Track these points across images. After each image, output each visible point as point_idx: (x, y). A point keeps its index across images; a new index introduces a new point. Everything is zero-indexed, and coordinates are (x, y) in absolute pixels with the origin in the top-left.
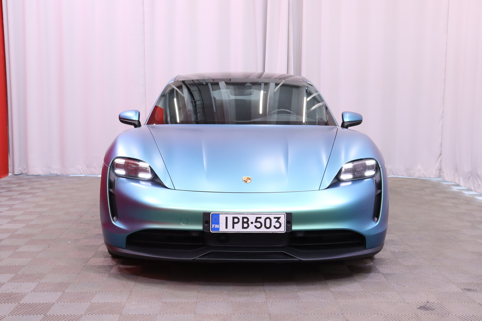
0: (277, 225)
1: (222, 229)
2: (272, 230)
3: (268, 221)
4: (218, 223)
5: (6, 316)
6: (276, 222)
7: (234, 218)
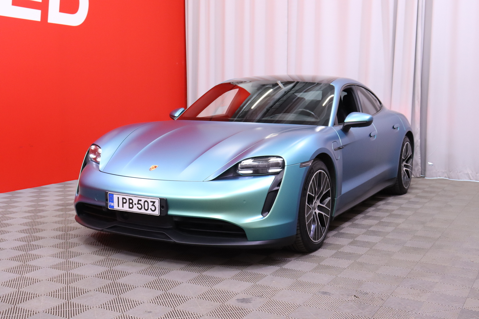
0: (153, 208)
1: (116, 208)
2: (149, 212)
3: (146, 203)
4: (113, 202)
6: (152, 205)
7: (123, 198)
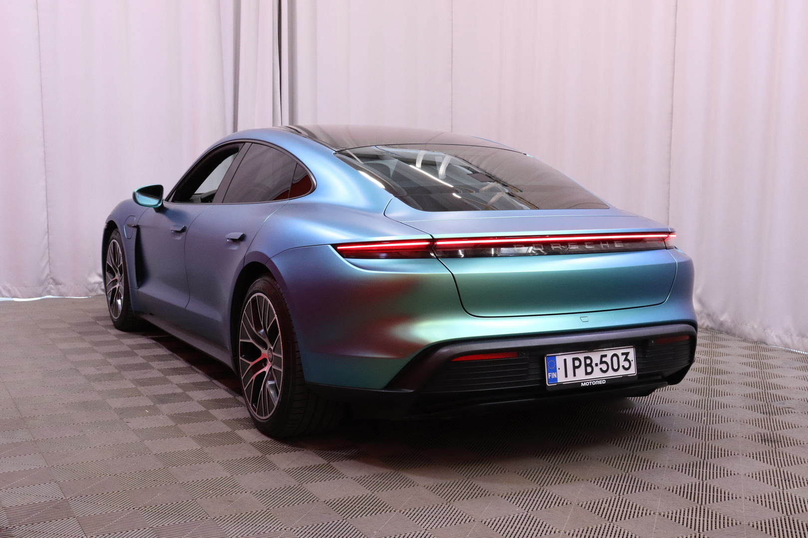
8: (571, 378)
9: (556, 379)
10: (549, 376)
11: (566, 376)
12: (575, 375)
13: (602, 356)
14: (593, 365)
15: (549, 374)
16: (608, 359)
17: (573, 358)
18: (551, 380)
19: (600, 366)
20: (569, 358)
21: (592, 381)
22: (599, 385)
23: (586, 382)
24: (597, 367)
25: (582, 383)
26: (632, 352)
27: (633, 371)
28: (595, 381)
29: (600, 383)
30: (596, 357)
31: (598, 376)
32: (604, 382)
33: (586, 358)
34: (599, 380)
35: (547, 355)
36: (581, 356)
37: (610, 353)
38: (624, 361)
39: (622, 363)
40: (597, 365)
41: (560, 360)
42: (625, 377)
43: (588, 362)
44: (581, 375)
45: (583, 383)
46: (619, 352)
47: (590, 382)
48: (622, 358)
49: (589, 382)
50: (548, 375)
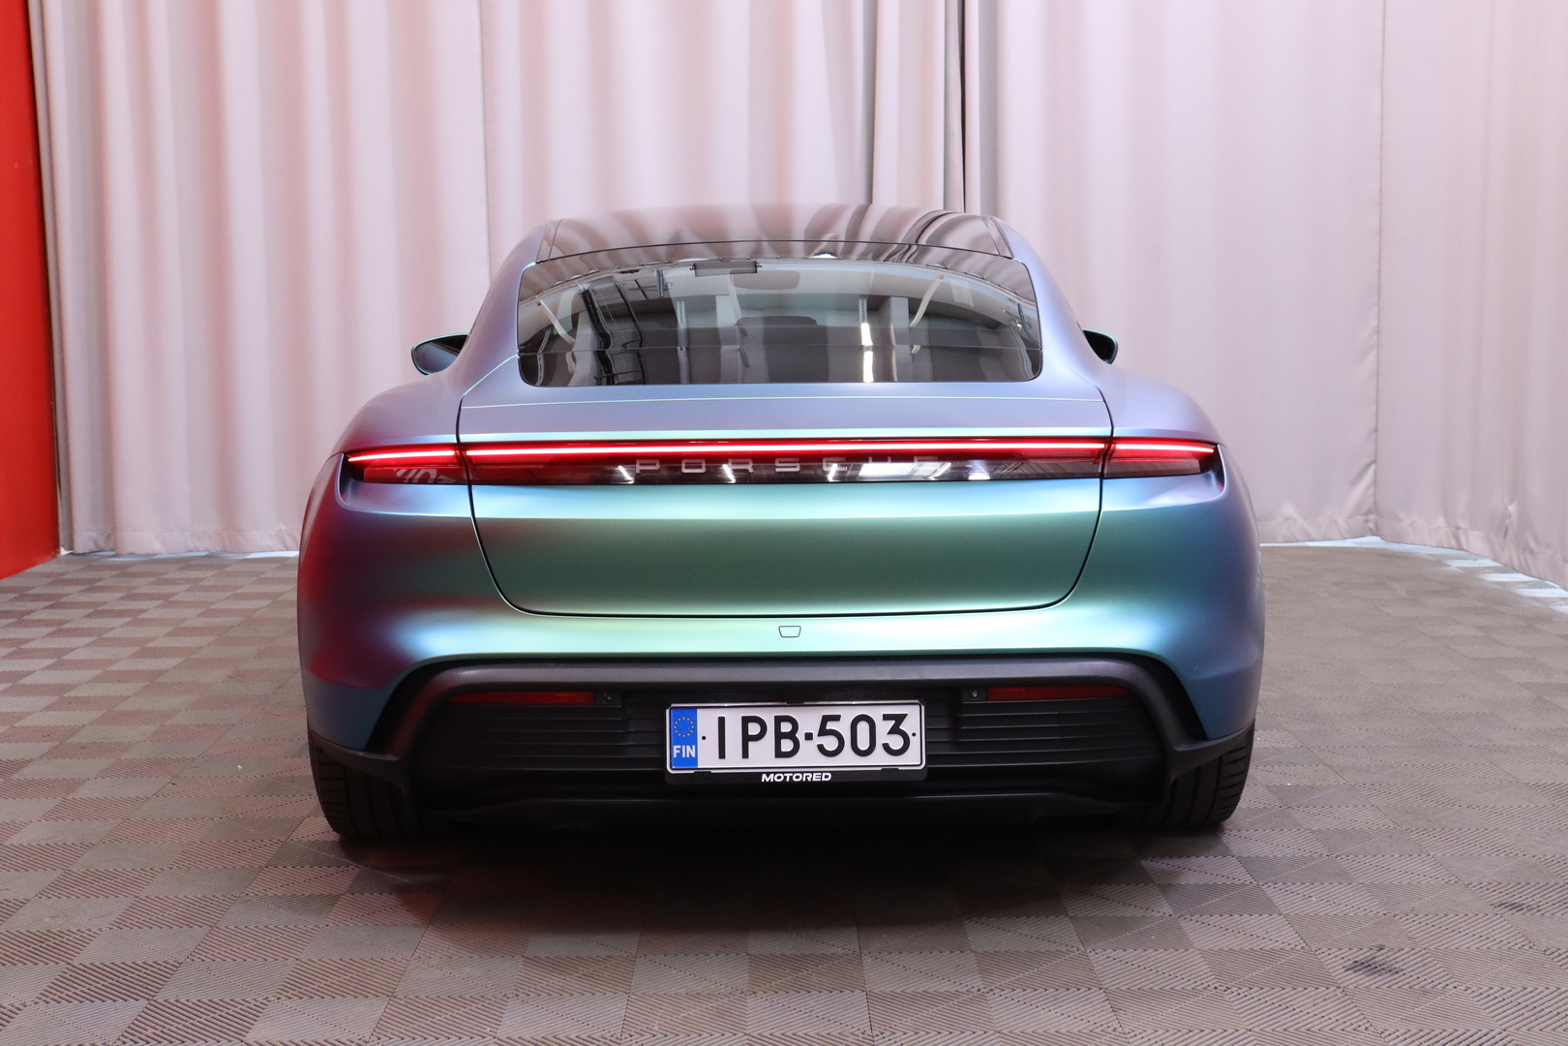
5: (28, 1004)
8: (734, 761)
9: (694, 760)
10: (676, 752)
11: (722, 755)
12: (745, 755)
13: (826, 719)
14: (800, 736)
15: (675, 747)
16: (843, 727)
17: (743, 717)
18: (680, 760)
19: (818, 740)
20: (734, 717)
21: (794, 773)
22: (812, 782)
23: (775, 773)
24: (809, 742)
25: (764, 776)
26: (914, 717)
27: (913, 758)
28: (802, 773)
29: (816, 778)
30: (808, 719)
31: (810, 761)
32: (827, 778)
33: (779, 720)
34: (812, 773)
35: (673, 705)
36: (768, 715)
37: (848, 713)
38: (890, 732)
39: (882, 737)
40: (809, 736)
41: (707, 719)
42: (889, 771)
43: (786, 727)
44: (762, 757)
45: (768, 774)
46: (876, 712)
47: (788, 775)
48: (883, 727)
49: (783, 773)
50: (673, 750)
